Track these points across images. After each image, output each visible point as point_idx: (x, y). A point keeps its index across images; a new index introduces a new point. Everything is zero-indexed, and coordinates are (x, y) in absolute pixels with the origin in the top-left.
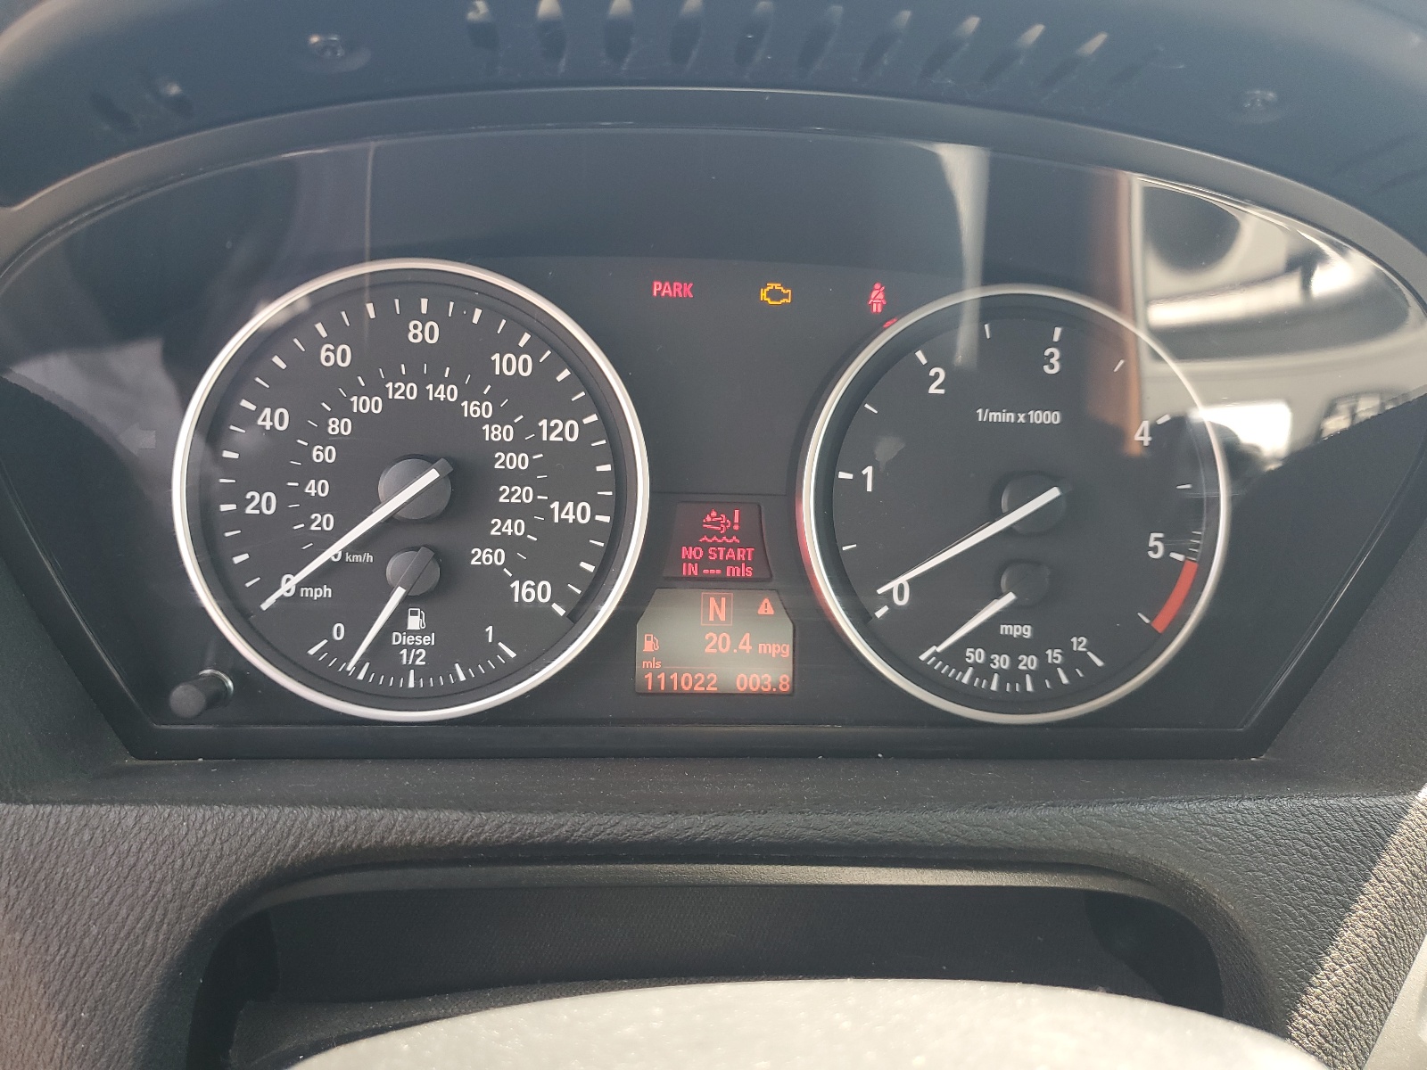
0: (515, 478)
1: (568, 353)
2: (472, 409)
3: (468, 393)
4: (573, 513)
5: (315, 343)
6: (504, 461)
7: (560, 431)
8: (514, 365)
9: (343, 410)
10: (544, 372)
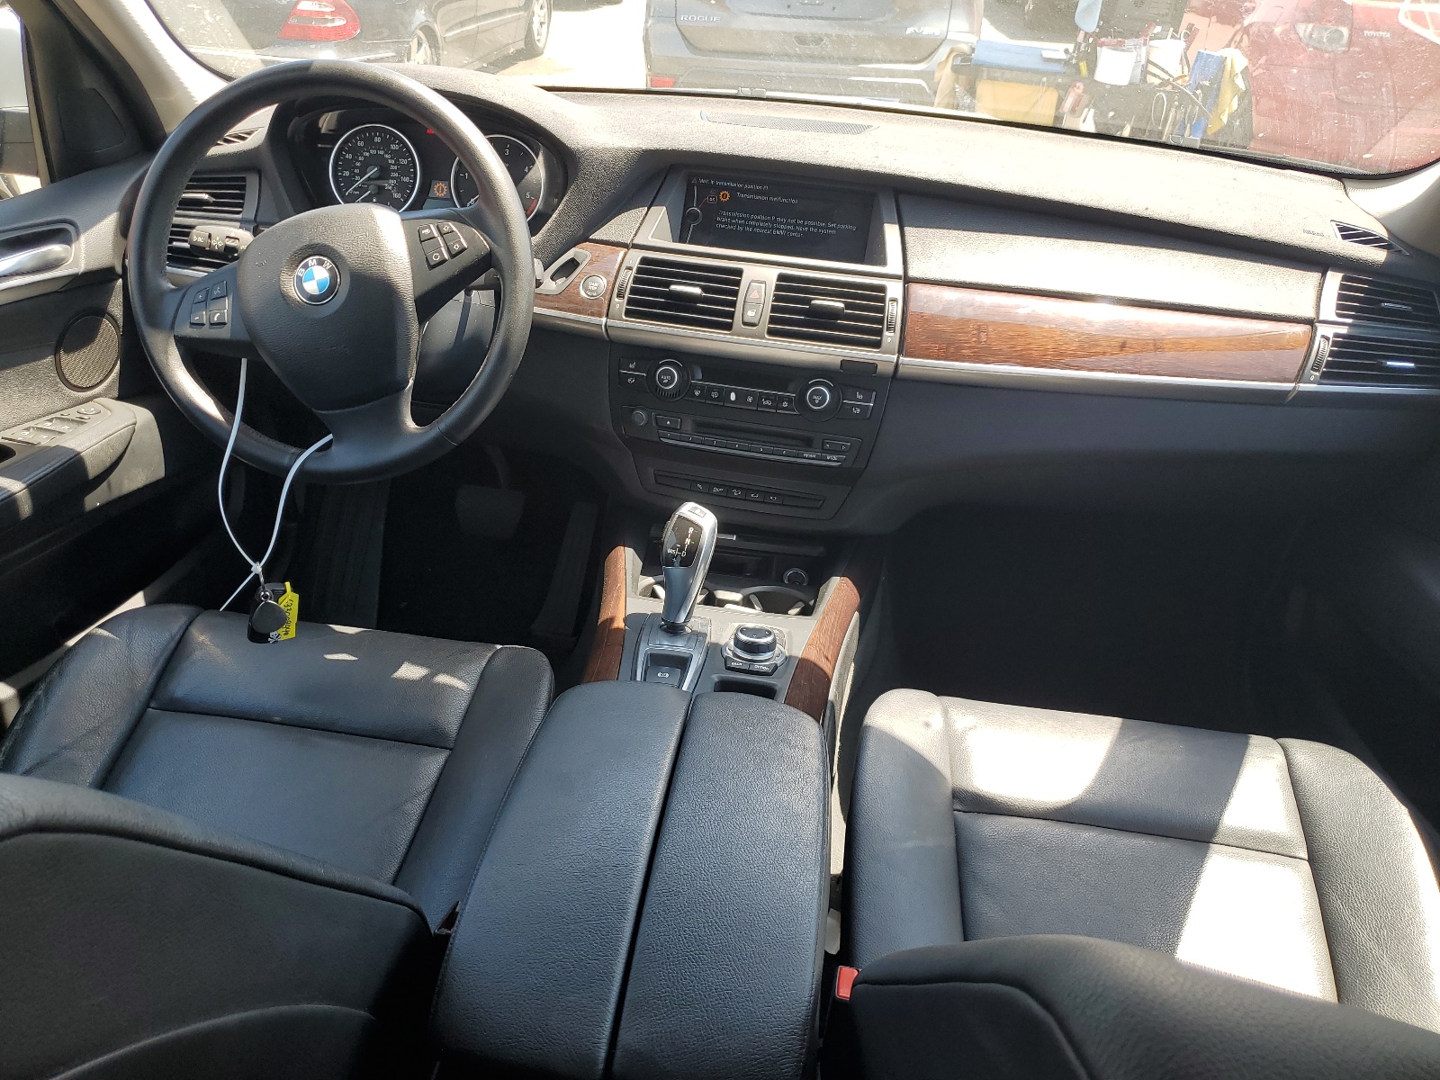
0: (394, 171)
1: (405, 145)
2: (387, 156)
3: (386, 153)
4: (406, 179)
5: (357, 141)
6: (392, 167)
7: (405, 162)
8: (393, 147)
9: (362, 155)
10: (401, 148)
